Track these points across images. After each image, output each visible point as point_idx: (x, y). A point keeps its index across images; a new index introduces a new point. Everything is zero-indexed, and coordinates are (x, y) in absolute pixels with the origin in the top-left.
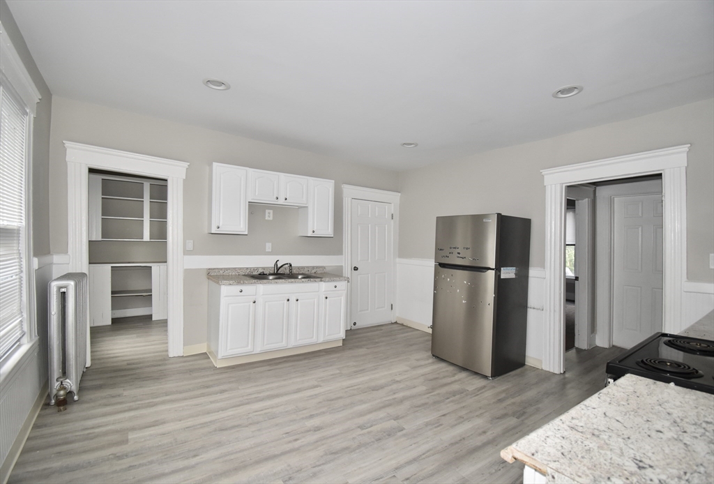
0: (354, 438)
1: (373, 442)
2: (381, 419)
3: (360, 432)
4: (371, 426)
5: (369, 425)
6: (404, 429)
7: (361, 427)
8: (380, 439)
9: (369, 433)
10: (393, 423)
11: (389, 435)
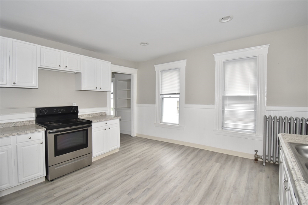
0: (150, 183)
1: (141, 184)
2: (140, 197)
3: (149, 187)
4: (144, 191)
5: (146, 191)
6: (127, 195)
7: (148, 189)
8: (139, 186)
9: (144, 187)
10: (133, 196)
11: (135, 189)
